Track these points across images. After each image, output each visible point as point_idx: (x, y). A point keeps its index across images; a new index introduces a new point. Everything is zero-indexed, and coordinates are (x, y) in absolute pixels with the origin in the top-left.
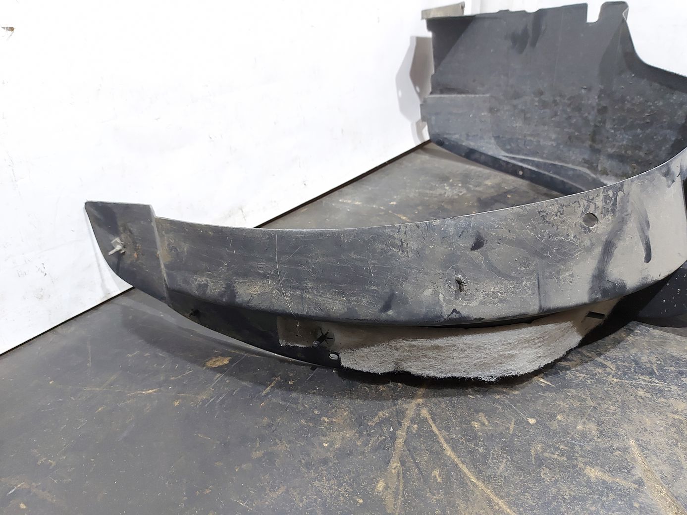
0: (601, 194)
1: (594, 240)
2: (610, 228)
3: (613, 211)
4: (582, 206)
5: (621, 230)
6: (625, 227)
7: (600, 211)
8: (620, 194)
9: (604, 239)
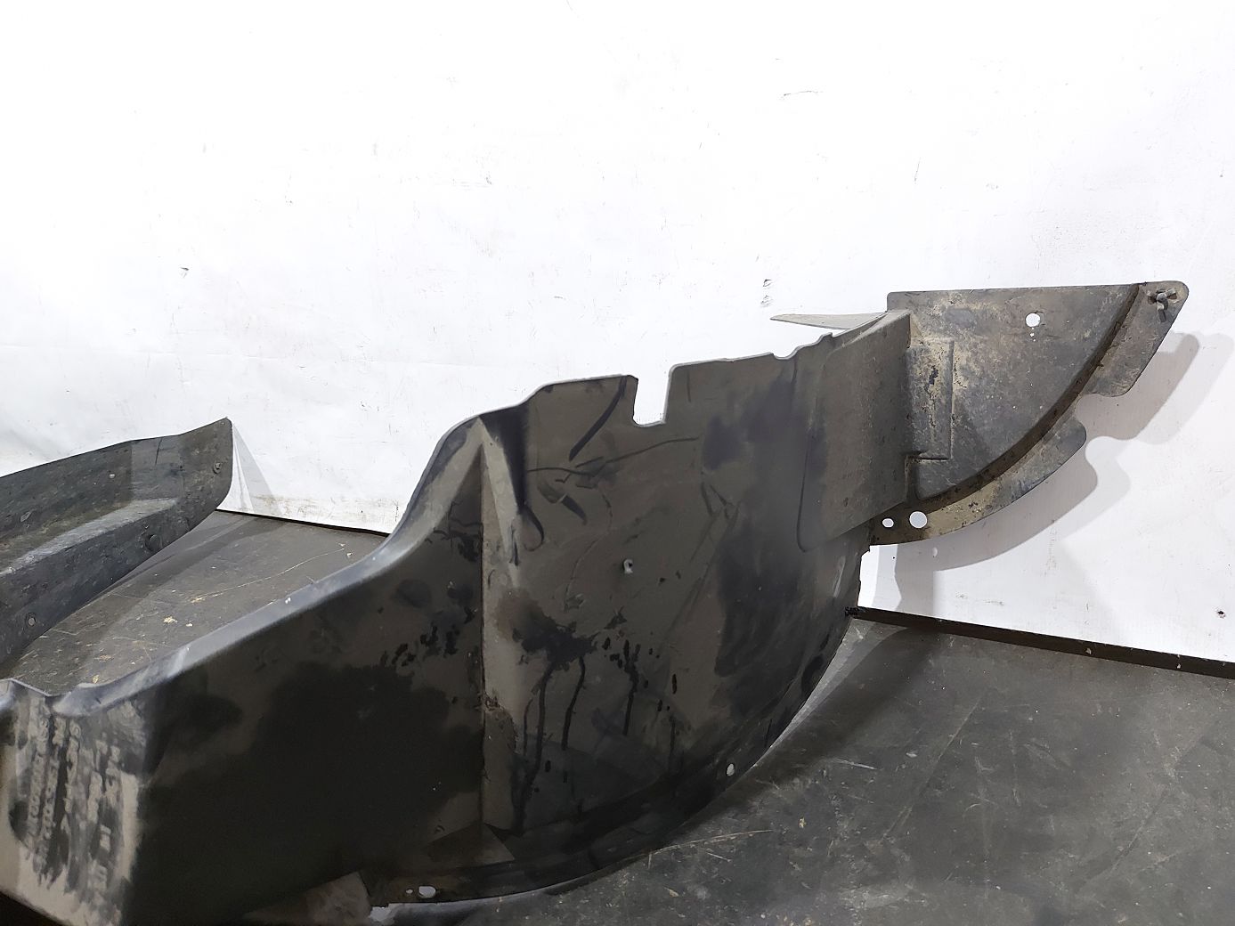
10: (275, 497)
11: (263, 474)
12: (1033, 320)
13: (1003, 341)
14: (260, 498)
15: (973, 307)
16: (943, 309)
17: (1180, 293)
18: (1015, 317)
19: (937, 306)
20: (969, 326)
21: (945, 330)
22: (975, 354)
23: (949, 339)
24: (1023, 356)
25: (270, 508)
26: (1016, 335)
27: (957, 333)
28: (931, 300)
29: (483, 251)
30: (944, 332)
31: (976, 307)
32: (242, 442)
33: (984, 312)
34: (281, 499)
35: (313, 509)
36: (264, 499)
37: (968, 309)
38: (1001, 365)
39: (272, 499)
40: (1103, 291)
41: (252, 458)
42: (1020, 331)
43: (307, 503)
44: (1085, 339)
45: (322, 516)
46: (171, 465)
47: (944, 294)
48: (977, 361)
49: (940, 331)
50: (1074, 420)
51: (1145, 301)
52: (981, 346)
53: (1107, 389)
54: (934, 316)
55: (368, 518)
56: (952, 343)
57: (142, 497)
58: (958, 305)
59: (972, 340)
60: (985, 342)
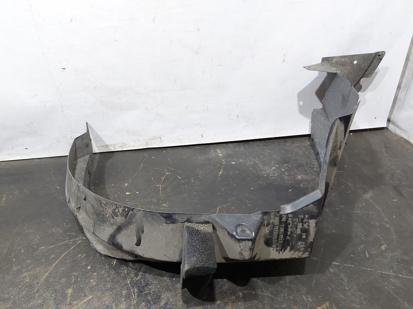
0: (122, 207)
1: (114, 222)
2: (122, 222)
3: (126, 217)
4: (113, 207)
5: (127, 226)
6: (129, 226)
7: (120, 213)
8: (131, 212)
9: (119, 224)
10: (108, 145)
11: (102, 138)
12: (355, 62)
13: (348, 67)
14: (102, 146)
15: (342, 60)
16: (335, 61)
17: (384, 53)
18: (351, 62)
19: (334, 60)
20: (341, 65)
21: (335, 66)
22: (342, 71)
23: (336, 68)
24: (352, 71)
25: (107, 149)
26: (351, 66)
27: (338, 67)
28: (332, 59)
29: (195, 53)
30: (335, 67)
31: (343, 60)
32: (92, 129)
33: (345, 61)
34: (111, 145)
35: (127, 146)
36: (103, 146)
37: (341, 61)
38: (347, 74)
39: (107, 146)
40: (370, 54)
41: (97, 133)
42: (353, 65)
43: (123, 144)
44: (366, 66)
45: (130, 147)
46: (86, 143)
47: (336, 57)
48: (342, 73)
49: (334, 67)
50: (360, 84)
51: (377, 56)
52: (343, 69)
53: (367, 76)
54: (333, 63)
55: (149, 144)
56: (337, 69)
57: (80, 157)
58: (339, 60)
59: (341, 68)
60: (344, 68)
